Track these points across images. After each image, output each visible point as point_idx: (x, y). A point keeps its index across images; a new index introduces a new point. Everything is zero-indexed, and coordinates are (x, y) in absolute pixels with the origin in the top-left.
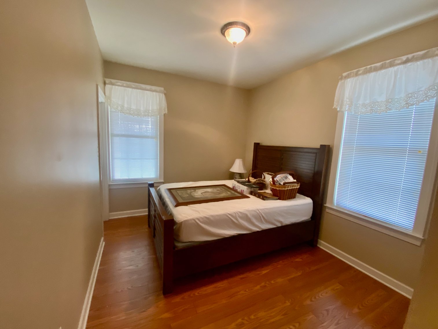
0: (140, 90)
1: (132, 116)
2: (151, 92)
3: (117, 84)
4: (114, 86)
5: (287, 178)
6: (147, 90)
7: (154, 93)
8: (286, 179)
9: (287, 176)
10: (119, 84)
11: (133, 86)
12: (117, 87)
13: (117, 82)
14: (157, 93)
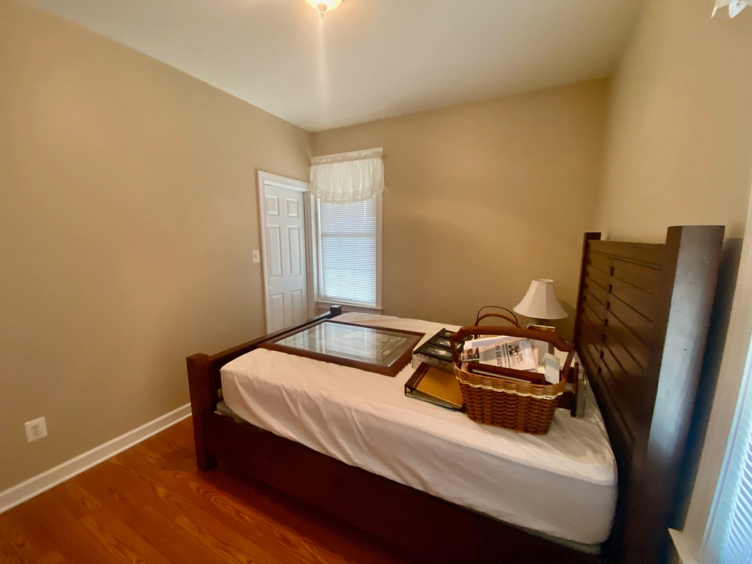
0: (347, 163)
1: (339, 205)
2: (362, 161)
3: (322, 161)
4: (319, 166)
5: (517, 351)
6: (356, 159)
7: (366, 161)
8: (511, 353)
9: (521, 347)
10: (325, 160)
11: (340, 159)
12: (322, 166)
13: (321, 159)
14: (370, 160)
